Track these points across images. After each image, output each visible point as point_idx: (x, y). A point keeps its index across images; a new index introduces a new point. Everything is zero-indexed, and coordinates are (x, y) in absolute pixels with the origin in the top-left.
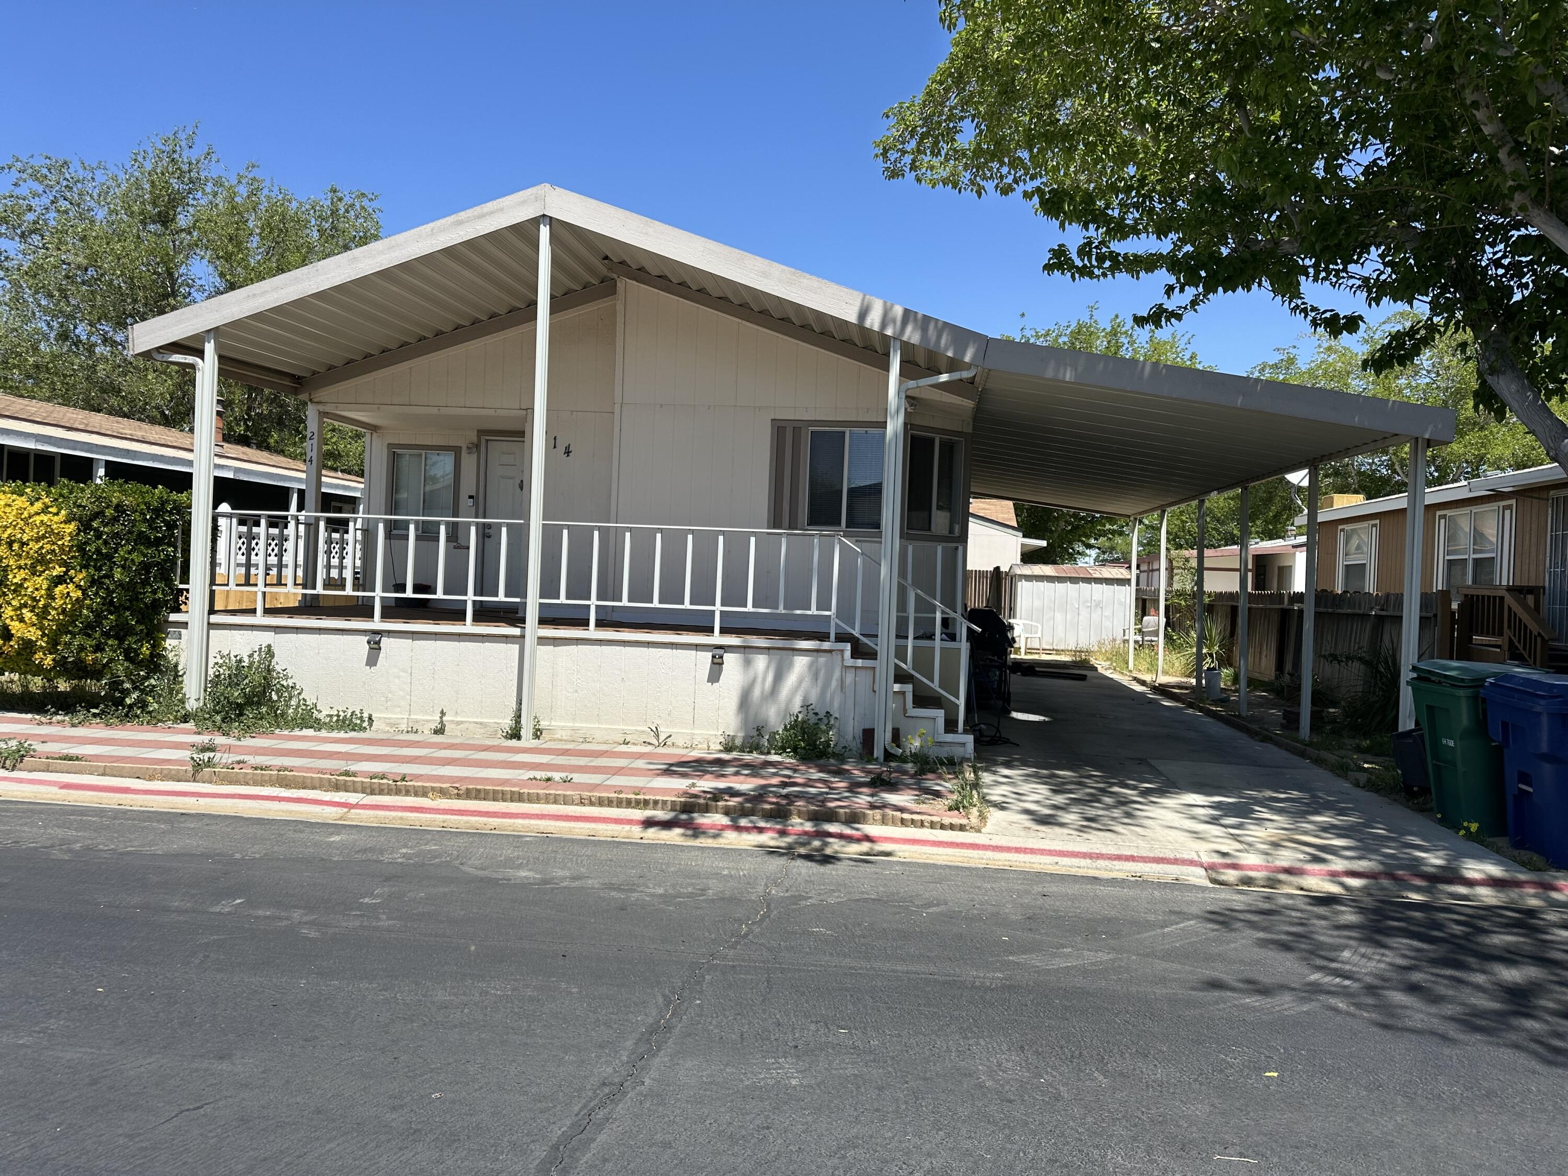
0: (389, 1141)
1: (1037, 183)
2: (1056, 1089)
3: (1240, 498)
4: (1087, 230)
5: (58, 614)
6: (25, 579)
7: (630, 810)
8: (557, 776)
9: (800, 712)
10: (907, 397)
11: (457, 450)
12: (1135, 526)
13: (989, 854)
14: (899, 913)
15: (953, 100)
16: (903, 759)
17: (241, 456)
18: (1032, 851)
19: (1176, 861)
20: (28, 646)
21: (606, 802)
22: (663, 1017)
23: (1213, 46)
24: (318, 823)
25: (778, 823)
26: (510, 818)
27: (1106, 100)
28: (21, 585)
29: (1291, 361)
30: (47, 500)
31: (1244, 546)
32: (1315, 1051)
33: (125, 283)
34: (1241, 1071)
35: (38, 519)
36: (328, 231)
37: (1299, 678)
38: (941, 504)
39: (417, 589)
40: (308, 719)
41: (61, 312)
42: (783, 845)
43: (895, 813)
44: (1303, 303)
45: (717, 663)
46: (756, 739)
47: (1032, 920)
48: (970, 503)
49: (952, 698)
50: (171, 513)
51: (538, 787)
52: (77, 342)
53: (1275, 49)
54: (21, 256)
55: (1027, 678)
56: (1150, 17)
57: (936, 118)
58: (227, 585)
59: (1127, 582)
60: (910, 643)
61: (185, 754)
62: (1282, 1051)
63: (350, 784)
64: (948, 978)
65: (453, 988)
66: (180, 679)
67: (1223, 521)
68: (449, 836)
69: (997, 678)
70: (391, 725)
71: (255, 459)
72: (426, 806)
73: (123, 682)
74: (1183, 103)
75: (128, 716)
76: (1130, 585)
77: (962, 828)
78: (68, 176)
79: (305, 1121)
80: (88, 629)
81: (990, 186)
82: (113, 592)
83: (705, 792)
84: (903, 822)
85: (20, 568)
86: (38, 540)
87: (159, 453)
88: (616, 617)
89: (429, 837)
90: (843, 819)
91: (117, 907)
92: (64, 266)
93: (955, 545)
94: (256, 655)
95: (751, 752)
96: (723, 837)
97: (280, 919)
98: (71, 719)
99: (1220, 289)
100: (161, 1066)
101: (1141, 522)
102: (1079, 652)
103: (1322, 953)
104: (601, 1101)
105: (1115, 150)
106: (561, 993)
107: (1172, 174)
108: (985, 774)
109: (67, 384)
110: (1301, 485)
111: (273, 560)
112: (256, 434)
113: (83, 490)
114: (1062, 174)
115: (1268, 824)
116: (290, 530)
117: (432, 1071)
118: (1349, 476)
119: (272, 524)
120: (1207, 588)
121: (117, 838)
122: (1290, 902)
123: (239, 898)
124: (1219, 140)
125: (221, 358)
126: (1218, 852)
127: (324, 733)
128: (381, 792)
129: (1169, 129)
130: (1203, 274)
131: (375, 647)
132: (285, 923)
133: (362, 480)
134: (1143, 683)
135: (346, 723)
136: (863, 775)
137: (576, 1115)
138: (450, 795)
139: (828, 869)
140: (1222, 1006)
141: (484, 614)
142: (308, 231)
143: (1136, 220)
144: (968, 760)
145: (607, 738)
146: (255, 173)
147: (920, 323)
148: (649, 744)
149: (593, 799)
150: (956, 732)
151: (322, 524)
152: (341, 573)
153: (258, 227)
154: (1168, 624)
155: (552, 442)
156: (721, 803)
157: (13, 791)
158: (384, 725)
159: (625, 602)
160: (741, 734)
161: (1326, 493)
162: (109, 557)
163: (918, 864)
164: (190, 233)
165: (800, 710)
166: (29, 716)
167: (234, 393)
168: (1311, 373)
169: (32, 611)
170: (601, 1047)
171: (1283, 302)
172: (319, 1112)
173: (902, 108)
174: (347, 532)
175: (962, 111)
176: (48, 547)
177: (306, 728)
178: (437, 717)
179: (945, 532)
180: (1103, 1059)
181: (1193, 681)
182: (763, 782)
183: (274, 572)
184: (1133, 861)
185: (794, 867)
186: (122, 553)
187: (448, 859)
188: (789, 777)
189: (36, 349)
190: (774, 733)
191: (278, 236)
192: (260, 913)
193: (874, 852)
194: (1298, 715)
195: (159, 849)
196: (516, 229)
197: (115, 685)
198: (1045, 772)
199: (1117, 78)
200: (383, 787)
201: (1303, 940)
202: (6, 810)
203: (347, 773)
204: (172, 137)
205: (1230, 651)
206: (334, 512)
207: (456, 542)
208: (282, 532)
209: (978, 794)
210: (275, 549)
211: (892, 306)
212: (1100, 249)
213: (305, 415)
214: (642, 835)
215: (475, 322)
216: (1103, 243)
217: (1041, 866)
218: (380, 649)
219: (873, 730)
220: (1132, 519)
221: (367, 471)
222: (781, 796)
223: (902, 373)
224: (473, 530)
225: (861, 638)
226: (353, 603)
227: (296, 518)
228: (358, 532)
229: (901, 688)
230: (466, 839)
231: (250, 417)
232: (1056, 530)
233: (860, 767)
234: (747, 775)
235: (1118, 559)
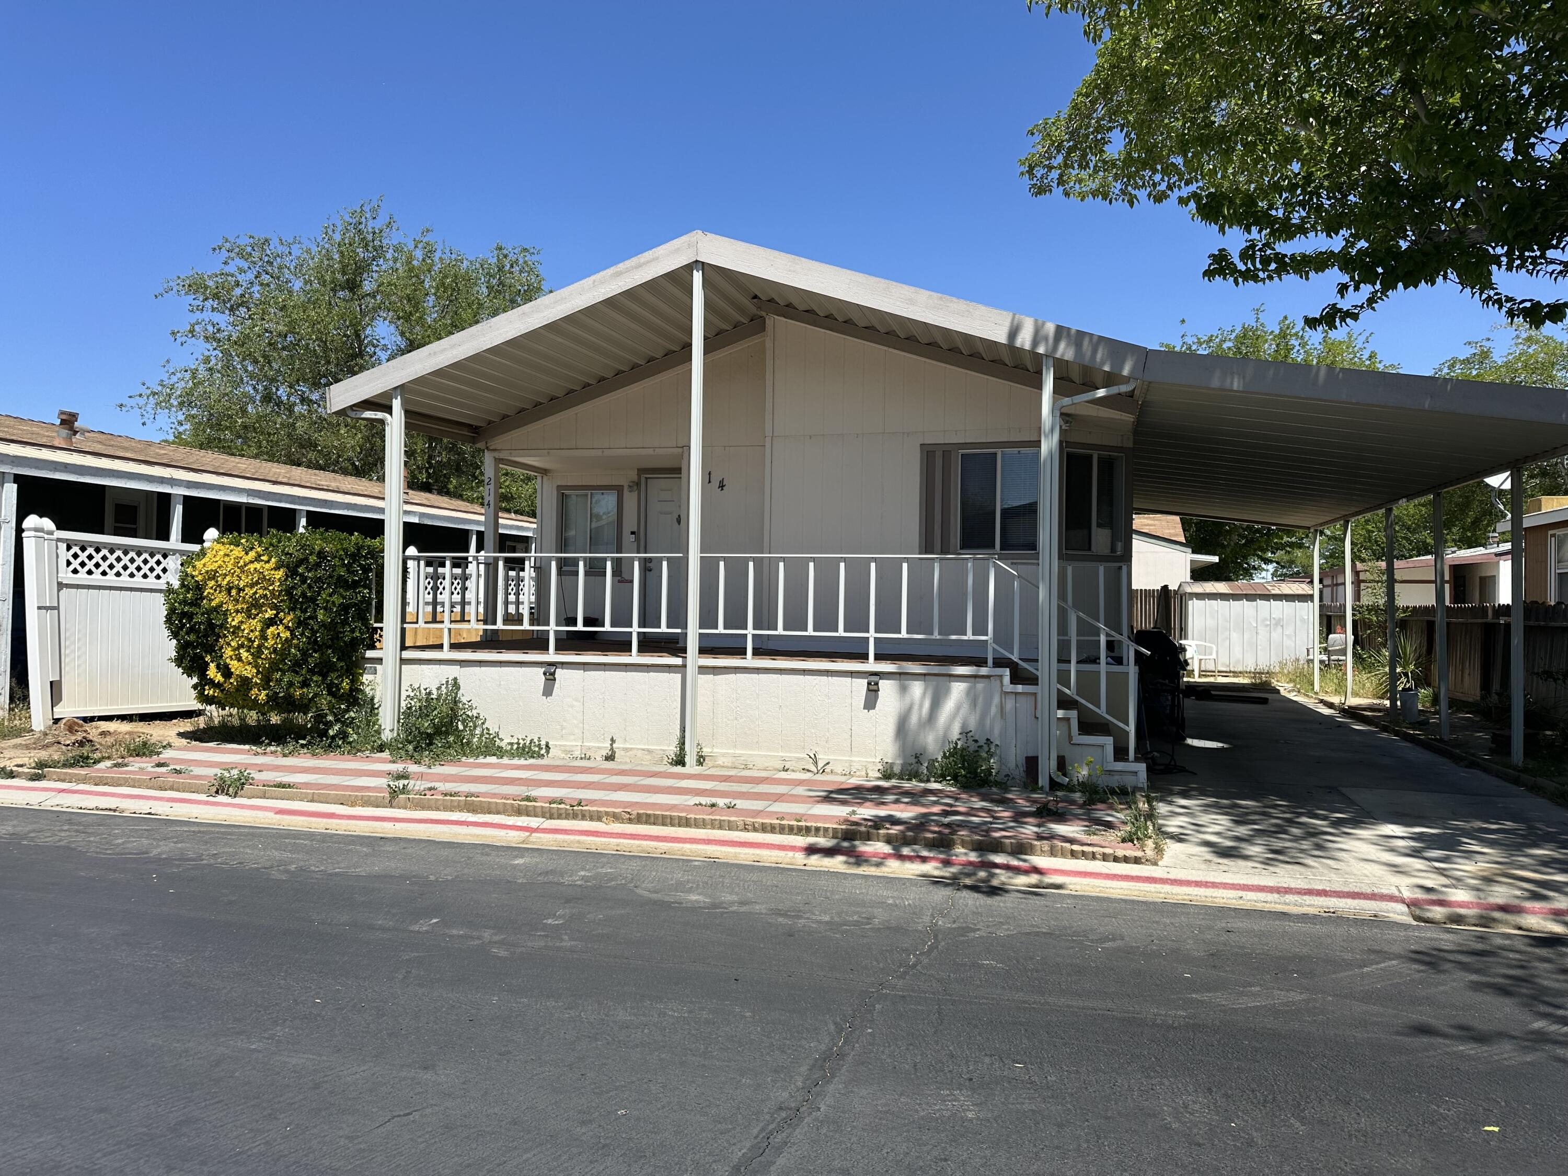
0: (580, 1154)
1: (1193, 188)
2: (1248, 1134)
3: (1433, 503)
4: (1249, 233)
5: (270, 653)
6: (242, 622)
7: (793, 837)
8: (721, 802)
9: (959, 739)
10: (1062, 414)
11: (619, 489)
12: (1315, 538)
13: (1167, 888)
14: (1072, 948)
15: (1101, 110)
16: (1070, 788)
17: (425, 502)
18: (1214, 885)
19: (1373, 897)
20: (245, 683)
21: (769, 828)
22: (835, 1044)
23: (1382, 32)
24: (503, 847)
25: (941, 852)
26: (678, 842)
27: (1265, 98)
28: (239, 627)
29: (1485, 355)
30: (259, 549)
31: (1439, 556)
32: (1542, 1106)
33: (319, 346)
34: (1456, 1123)
35: (252, 567)
36: (496, 287)
37: (1509, 698)
38: (1101, 521)
39: (587, 622)
40: (490, 748)
41: (265, 376)
42: (947, 875)
43: (1064, 844)
44: (1496, 294)
45: (873, 691)
46: (915, 767)
47: (1215, 957)
48: (1132, 519)
49: (1121, 725)
50: (366, 558)
51: (703, 813)
52: (279, 403)
53: (1451, 28)
54: (230, 328)
55: (1202, 702)
56: (1310, 8)
57: (1083, 131)
58: (417, 623)
59: (1310, 598)
60: (1073, 667)
61: (383, 782)
62: (1503, 1104)
63: (531, 809)
64: (1126, 1015)
65: (632, 1008)
66: (376, 711)
67: (1414, 529)
68: (623, 860)
69: (1169, 703)
70: (567, 752)
71: (436, 504)
72: (601, 830)
73: (326, 715)
74: (1350, 93)
75: (331, 747)
76: (1312, 601)
77: (1137, 861)
78: (268, 252)
79: (503, 1131)
80: (296, 666)
81: (1142, 194)
82: (317, 632)
83: (865, 820)
84: (1073, 854)
85: (237, 611)
86: (252, 586)
87: (353, 502)
88: (771, 646)
89: (605, 860)
90: (1009, 850)
91: (329, 924)
92: (267, 335)
94: (443, 687)
95: (910, 779)
96: (886, 866)
97: (472, 938)
98: (282, 750)
99: (1400, 285)
100: (374, 1074)
101: (1322, 533)
102: (1259, 673)
103: (1546, 999)
104: (779, 1126)
105: (1276, 148)
106: (735, 1016)
107: (1341, 169)
108: (1160, 804)
109: (271, 441)
110: (1502, 487)
111: (457, 598)
112: (436, 481)
113: (289, 539)
114: (1219, 176)
115: (1479, 857)
116: (472, 568)
117: (616, 1088)
118: (1559, 476)
119: (455, 565)
120: (1401, 602)
121: (326, 860)
122: (1507, 942)
123: (435, 918)
124: (1391, 129)
125: (408, 413)
126: (1421, 887)
127: (505, 760)
128: (559, 817)
129: (1336, 122)
130: (1380, 270)
131: (550, 678)
132: (477, 942)
133: (535, 520)
134: (1330, 705)
135: (525, 751)
136: (1028, 804)
137: (756, 1138)
138: (623, 819)
139: (995, 901)
140: (1432, 1053)
141: (649, 644)
142: (477, 288)
143: (1302, 219)
144: (1141, 789)
145: (767, 765)
146: (428, 238)
147: (1073, 339)
148: (808, 771)
149: (756, 825)
150: (1127, 760)
151: (501, 564)
152: (517, 608)
153: (433, 288)
154: (1356, 642)
155: (708, 477)
156: (882, 832)
157: (235, 816)
158: (560, 752)
159: (780, 631)
160: (899, 762)
161: (1533, 496)
162: (313, 600)
163: (1091, 897)
164: (374, 297)
165: (959, 737)
166: (247, 747)
167: (416, 444)
168: (1507, 365)
169: (248, 651)
170: (776, 1071)
171: (1473, 294)
172: (515, 1124)
173: (1047, 124)
174: (523, 570)
175: (1110, 122)
176: (260, 592)
177: (490, 755)
178: (608, 744)
179: (1106, 551)
180: (1299, 1104)
181: (1387, 703)
182: (924, 810)
183: (458, 609)
184: (1326, 896)
185: (961, 898)
186: (324, 596)
187: (623, 882)
188: (951, 805)
189: (244, 411)
190: (933, 761)
191: (452, 295)
192: (455, 932)
193: (1044, 885)
194: (1509, 739)
195: (361, 871)
196: (671, 276)
197: (319, 718)
198: (1226, 802)
199: (1276, 75)
200: (561, 812)
201: (1524, 984)
202: (230, 834)
203: (528, 799)
204: (359, 210)
205: (1427, 670)
206: (508, 552)
207: (620, 576)
208: (464, 572)
209: (1154, 826)
210: (459, 587)
211: (1044, 324)
212: (1265, 252)
213: (481, 462)
214: (805, 862)
215: (635, 366)
216: (1267, 245)
217: (1224, 901)
218: (555, 680)
219: (1037, 757)
220: (1312, 530)
221: (538, 512)
222: (943, 825)
223: (1057, 391)
224: (636, 564)
225: (1020, 662)
226: (530, 637)
227: (476, 558)
228: (532, 569)
229: (1065, 714)
230: (639, 863)
231: (431, 466)
232: (1229, 544)
233: (1024, 795)
234: (907, 803)
235: (1298, 573)
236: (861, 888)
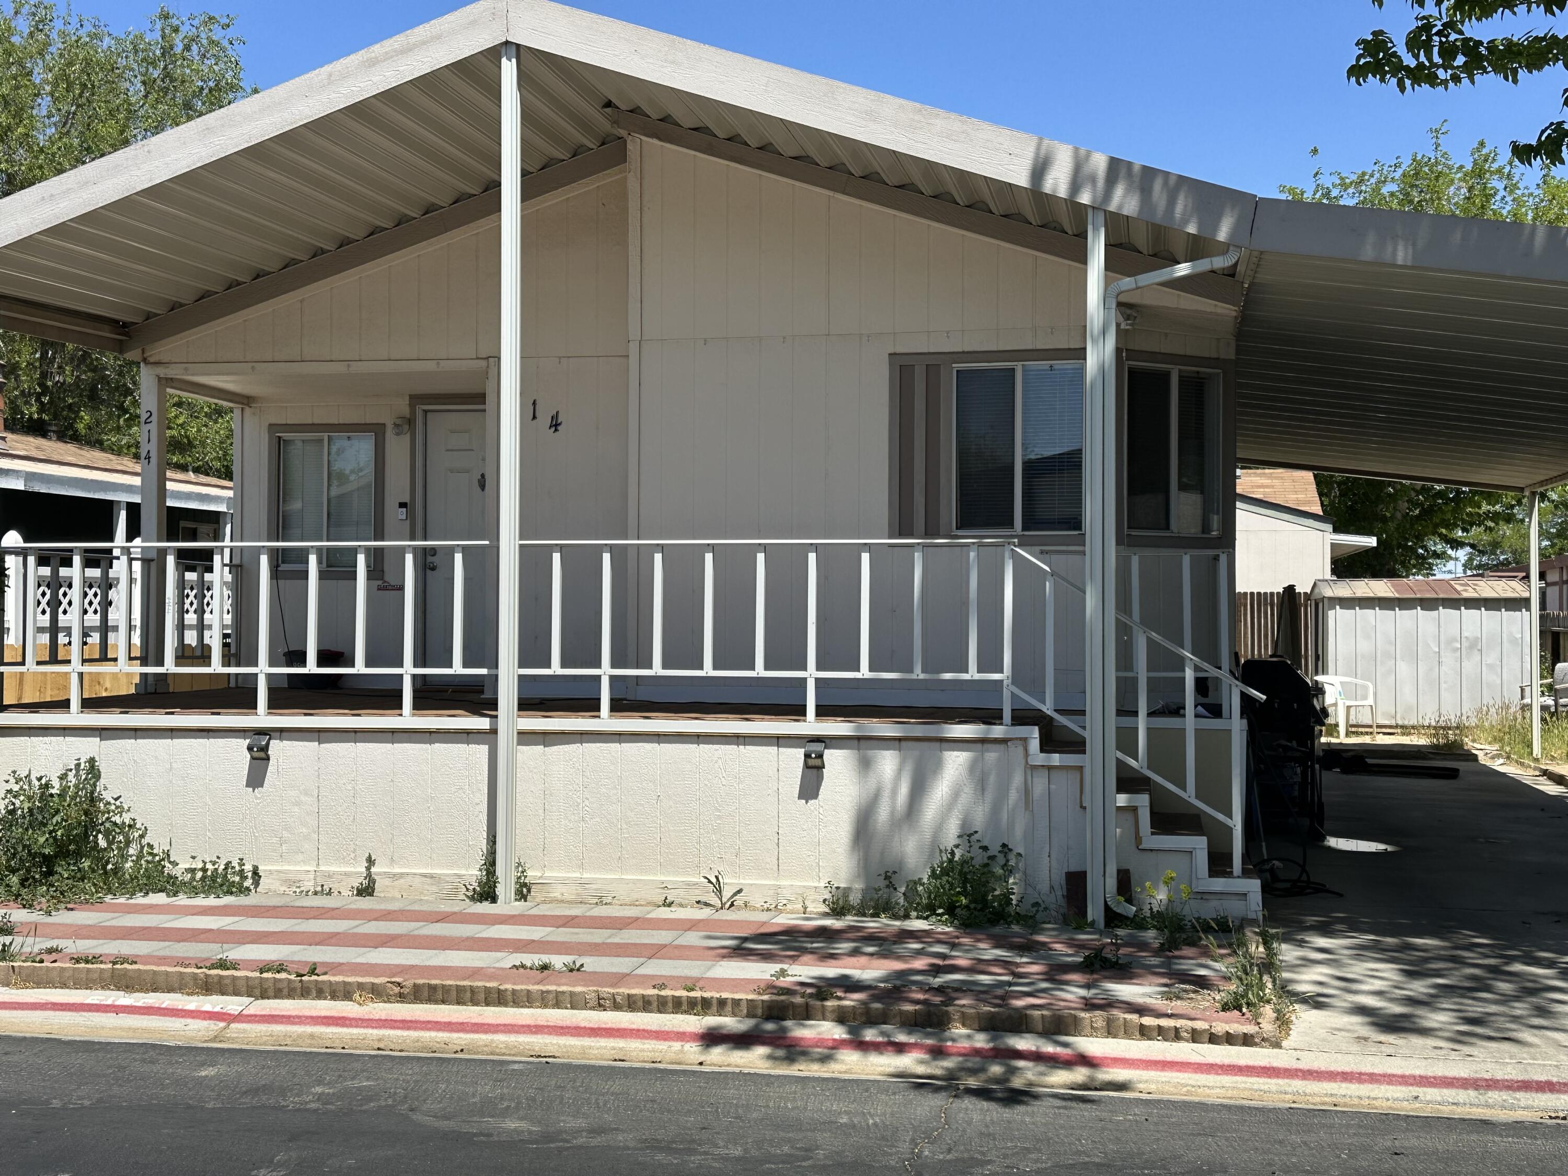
7: (680, 1017)
8: (558, 961)
9: (957, 846)
10: (1120, 305)
11: (378, 431)
12: (1532, 506)
13: (1298, 1085)
16: (1138, 923)
17: (34, 453)
18: (1373, 1078)
21: (640, 1004)
24: (180, 1048)
25: (928, 1035)
26: (486, 1032)
36: (159, 82)
38: (1185, 480)
39: (325, 658)
40: (155, 878)
42: (938, 1072)
43: (1129, 1016)
45: (814, 768)
46: (884, 894)
48: (1235, 477)
49: (1221, 817)
51: (528, 980)
55: (1351, 777)
58: (23, 663)
59: (1524, 603)
60: (1142, 723)
63: (227, 981)
68: (390, 1064)
69: (1298, 779)
70: (290, 882)
71: (56, 457)
72: (351, 1015)
76: (1528, 609)
77: (1247, 1040)
83: (802, 984)
84: (1144, 1033)
88: (643, 694)
89: (357, 1066)
90: (1040, 1028)
93: (1211, 552)
94: (71, 775)
95: (876, 915)
96: (836, 1060)
101: (1543, 497)
102: (1444, 728)
108: (1284, 946)
111: (93, 619)
112: (55, 417)
116: (119, 568)
119: (89, 562)
127: (182, 900)
128: (278, 993)
131: (260, 757)
133: (230, 484)
134: (1559, 779)
135: (217, 882)
136: (1070, 951)
138: (388, 995)
139: (1018, 1113)
141: (432, 695)
142: (126, 84)
144: (1253, 922)
145: (635, 896)
147: (1137, 179)
148: (707, 904)
149: (619, 999)
150: (1229, 875)
151: (171, 560)
152: (201, 637)
153: (48, 83)
155: (530, 409)
156: (829, 1003)
158: (278, 883)
159: (657, 669)
160: (859, 886)
163: (1173, 1102)
165: (957, 842)
167: (19, 353)
174: (210, 570)
177: (154, 891)
178: (362, 869)
179: (1195, 530)
182: (898, 966)
183: (95, 638)
184: (1552, 1091)
185: (960, 1110)
187: (390, 1102)
188: (944, 957)
190: (915, 883)
191: (81, 96)
193: (1097, 1084)
196: (463, 67)
198: (1390, 940)
200: (280, 986)
203: (222, 964)
206: (183, 541)
207: (382, 579)
208: (105, 574)
209: (1274, 982)
210: (96, 602)
211: (1088, 155)
212: (1447, 37)
213: (134, 383)
214: (702, 1059)
215: (402, 221)
216: (1450, 25)
217: (1389, 1103)
218: (268, 759)
219: (1085, 873)
220: (1527, 493)
221: (236, 469)
222: (931, 989)
223: (1111, 265)
224: (409, 559)
225: (1056, 716)
226: (223, 685)
227: (126, 551)
228: (227, 569)
229: (1130, 800)
230: (417, 1070)
231: (45, 390)
232: (1393, 517)
233: (1064, 937)
234: (871, 955)
235: (1506, 563)
236: (795, 1099)
